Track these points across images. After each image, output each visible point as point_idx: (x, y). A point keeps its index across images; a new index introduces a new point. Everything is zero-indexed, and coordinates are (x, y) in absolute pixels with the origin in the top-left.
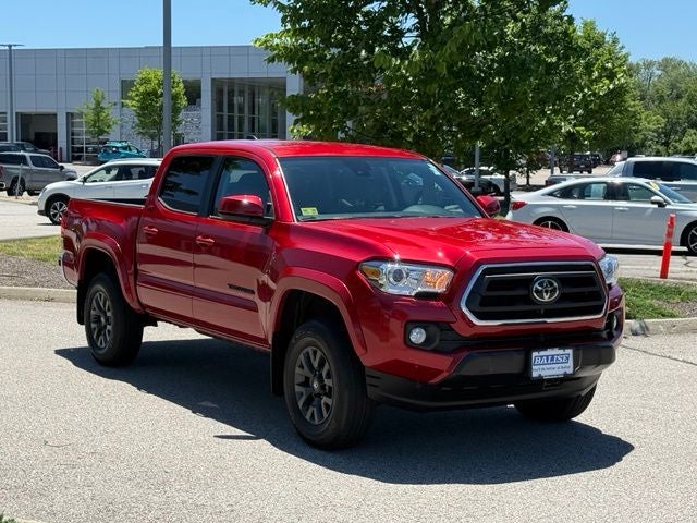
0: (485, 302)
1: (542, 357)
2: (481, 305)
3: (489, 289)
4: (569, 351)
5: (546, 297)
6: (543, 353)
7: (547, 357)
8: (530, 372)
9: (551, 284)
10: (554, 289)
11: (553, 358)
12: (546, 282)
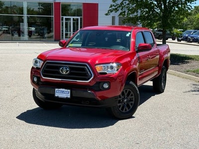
2: (44, 72)
3: (46, 68)
4: (69, 91)
5: (64, 73)
6: (59, 90)
7: (61, 91)
8: (54, 95)
9: (66, 69)
10: (68, 71)
11: (63, 92)
12: (64, 68)
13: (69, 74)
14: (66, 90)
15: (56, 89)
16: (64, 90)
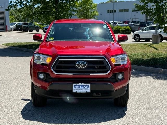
0: (58, 67)
1: (77, 86)
2: (57, 68)
3: (59, 63)
4: (89, 85)
5: (81, 67)
6: (78, 85)
7: (80, 86)
8: (72, 90)
9: (83, 63)
10: (85, 65)
11: (82, 86)
12: (81, 62)
13: (86, 68)
14: (85, 85)
15: (74, 85)
16: (83, 84)
